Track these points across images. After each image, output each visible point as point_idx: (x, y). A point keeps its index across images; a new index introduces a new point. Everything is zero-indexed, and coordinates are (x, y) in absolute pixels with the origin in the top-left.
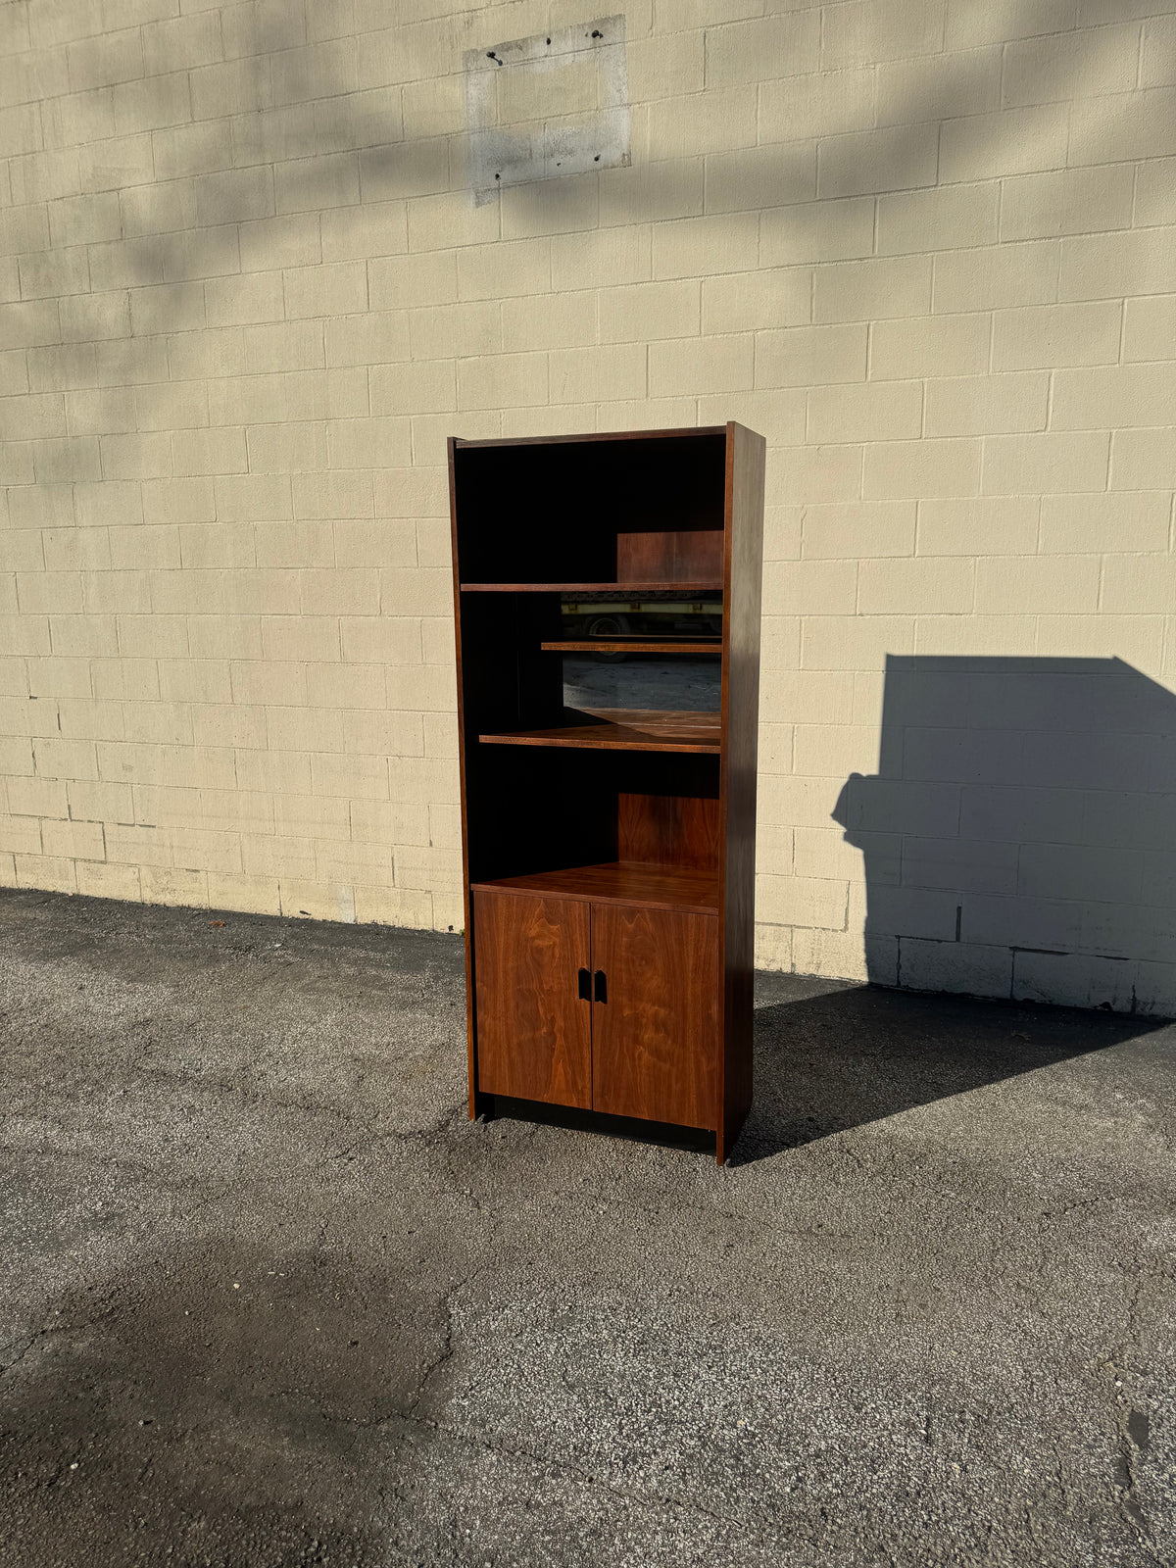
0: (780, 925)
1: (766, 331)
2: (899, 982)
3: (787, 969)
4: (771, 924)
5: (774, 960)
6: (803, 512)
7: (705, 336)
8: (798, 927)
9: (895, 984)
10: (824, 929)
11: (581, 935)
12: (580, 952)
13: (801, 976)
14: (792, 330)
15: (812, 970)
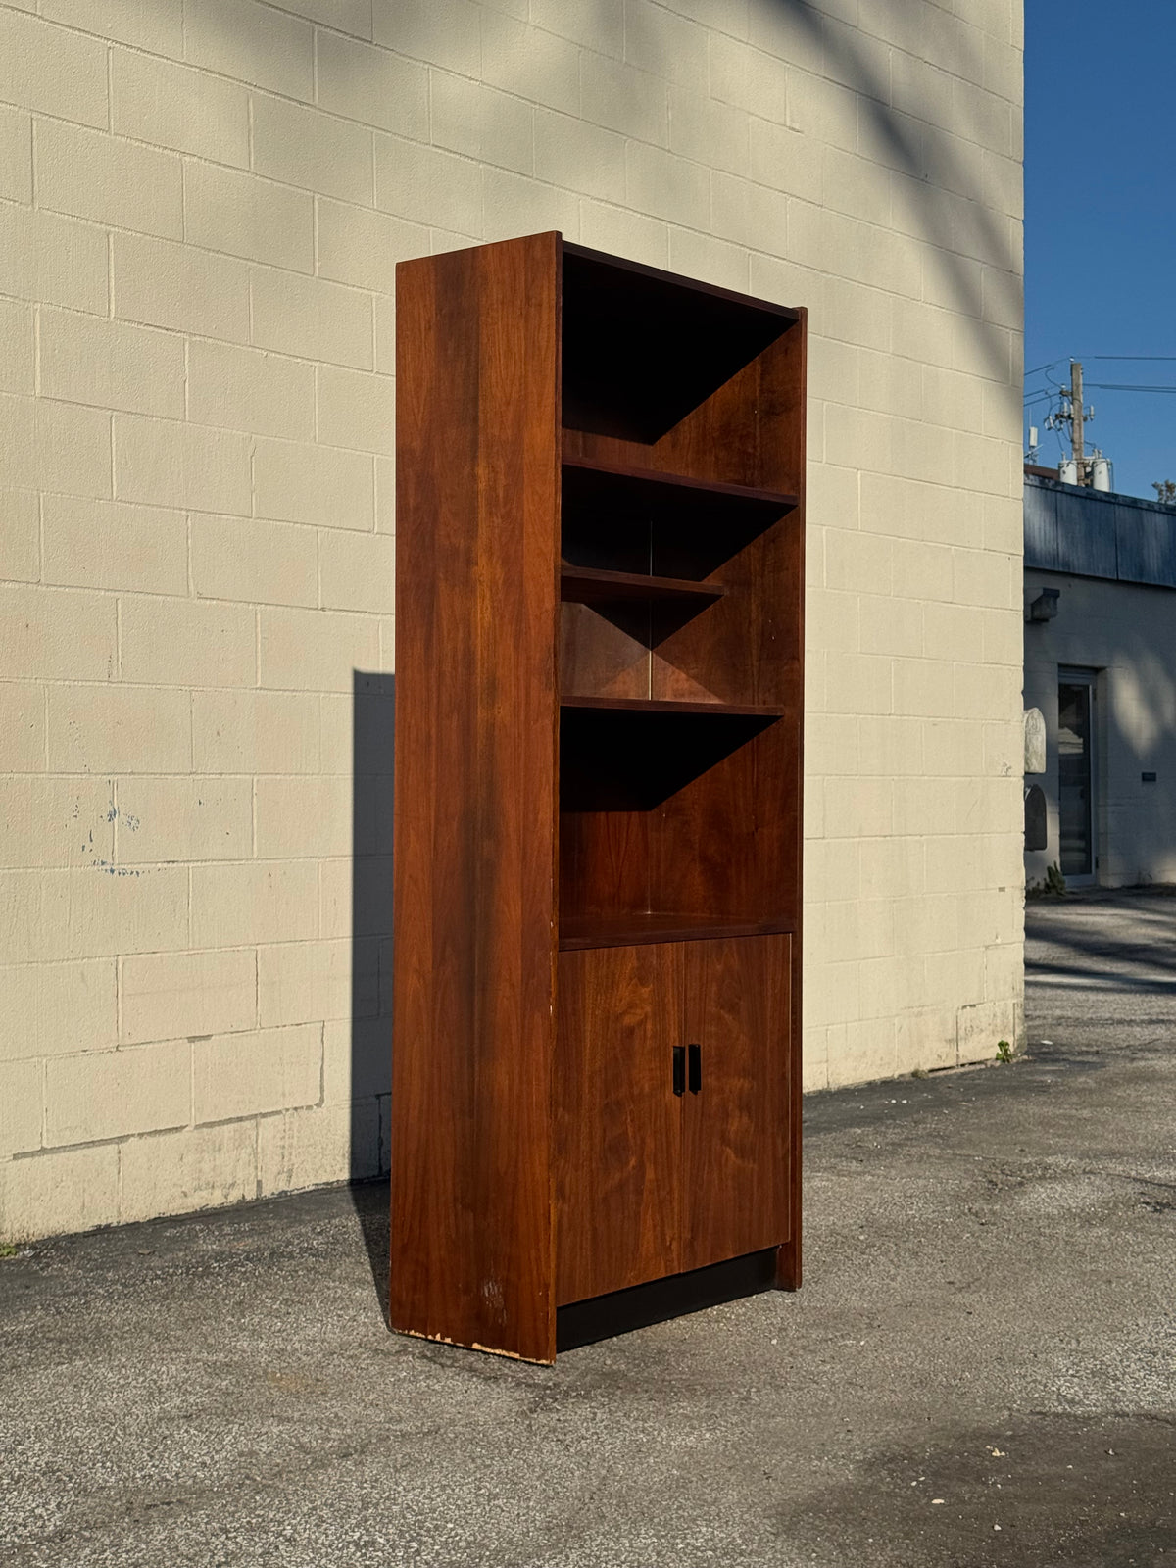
0: (240, 1119)
1: (195, 159)
2: (381, 1168)
3: (251, 1196)
4: (230, 1121)
5: (233, 1185)
6: (252, 447)
7: (115, 134)
8: (264, 1116)
9: (376, 1172)
10: (296, 1109)
11: (673, 996)
12: (672, 1023)
13: (269, 1199)
14: (228, 170)
15: (283, 1186)
